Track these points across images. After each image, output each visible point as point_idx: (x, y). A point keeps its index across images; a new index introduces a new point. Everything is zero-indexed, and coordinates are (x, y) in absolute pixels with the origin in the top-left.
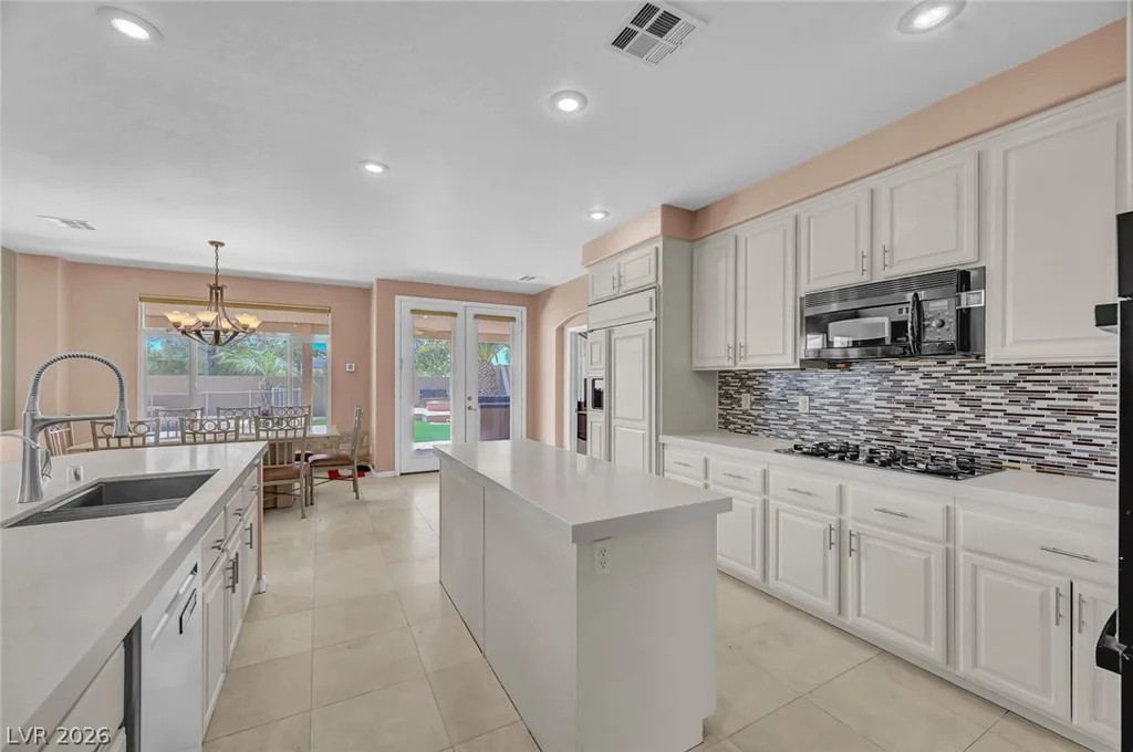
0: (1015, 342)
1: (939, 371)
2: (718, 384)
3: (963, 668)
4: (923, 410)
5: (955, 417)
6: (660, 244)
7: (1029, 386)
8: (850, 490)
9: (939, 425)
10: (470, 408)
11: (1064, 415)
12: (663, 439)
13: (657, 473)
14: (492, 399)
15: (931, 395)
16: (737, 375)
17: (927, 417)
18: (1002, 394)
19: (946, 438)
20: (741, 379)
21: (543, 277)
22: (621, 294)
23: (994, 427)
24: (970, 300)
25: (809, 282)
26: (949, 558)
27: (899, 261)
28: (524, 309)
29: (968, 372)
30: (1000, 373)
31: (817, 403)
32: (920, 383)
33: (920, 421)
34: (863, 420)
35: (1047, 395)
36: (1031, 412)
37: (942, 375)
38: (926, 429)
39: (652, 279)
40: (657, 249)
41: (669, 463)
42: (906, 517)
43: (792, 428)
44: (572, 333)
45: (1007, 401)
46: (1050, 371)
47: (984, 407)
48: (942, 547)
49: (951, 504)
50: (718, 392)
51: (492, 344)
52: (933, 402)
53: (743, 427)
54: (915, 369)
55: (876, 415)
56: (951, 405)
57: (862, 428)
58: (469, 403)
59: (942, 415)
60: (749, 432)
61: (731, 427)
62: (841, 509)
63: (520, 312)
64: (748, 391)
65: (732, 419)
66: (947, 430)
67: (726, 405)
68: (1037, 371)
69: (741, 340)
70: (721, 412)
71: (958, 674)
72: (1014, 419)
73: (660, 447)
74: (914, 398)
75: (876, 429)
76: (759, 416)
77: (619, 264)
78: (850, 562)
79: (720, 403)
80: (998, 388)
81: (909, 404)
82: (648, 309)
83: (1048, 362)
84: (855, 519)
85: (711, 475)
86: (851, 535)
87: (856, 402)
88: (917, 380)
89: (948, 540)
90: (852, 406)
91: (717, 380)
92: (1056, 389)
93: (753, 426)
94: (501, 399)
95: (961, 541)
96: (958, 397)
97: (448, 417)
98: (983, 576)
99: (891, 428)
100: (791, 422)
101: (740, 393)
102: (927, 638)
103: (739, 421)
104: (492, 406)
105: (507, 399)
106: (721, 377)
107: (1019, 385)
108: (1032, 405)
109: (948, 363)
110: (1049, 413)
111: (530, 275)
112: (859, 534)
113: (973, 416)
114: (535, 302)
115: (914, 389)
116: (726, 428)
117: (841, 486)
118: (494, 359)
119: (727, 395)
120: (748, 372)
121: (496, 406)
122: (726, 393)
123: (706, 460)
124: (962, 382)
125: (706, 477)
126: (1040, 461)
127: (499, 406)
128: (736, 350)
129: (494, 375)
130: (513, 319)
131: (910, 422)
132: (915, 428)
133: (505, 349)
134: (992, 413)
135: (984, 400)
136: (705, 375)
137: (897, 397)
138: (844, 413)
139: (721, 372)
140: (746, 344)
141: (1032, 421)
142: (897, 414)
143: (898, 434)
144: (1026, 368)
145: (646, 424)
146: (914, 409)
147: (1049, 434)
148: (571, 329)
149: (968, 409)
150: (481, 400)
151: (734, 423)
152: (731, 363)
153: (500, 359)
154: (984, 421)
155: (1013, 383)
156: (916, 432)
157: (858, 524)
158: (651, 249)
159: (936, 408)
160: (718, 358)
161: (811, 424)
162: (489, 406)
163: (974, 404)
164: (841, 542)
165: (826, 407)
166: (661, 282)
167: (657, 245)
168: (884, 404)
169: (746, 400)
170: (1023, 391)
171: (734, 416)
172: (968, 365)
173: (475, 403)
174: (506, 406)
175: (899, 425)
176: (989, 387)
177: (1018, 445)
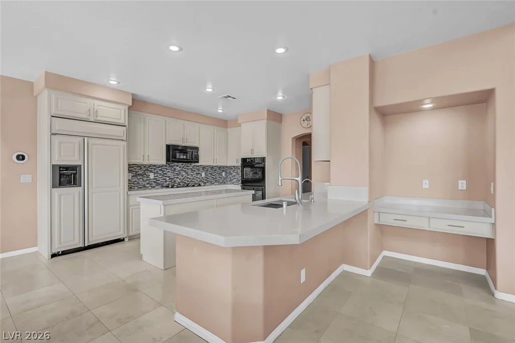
4: (179, 175)
15: (181, 172)
17: (180, 177)
22: (95, 121)
25: (169, 141)
27: (188, 142)
31: (156, 175)
32: (179, 169)
34: (168, 179)
38: (180, 179)
40: (125, 109)
43: (148, 184)
54: (178, 166)
59: (182, 176)
60: (131, 188)
69: (147, 154)
76: (135, 181)
77: (93, 103)
81: (177, 174)
82: (122, 135)
87: (166, 174)
88: (178, 168)
93: (133, 185)
100: (148, 182)
137: (175, 172)
147: (196, 178)
158: (120, 107)
159: (182, 174)
161: (154, 182)
166: (127, 125)
167: (125, 107)
168: (172, 174)
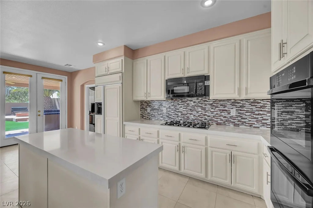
0: (216, 94)
1: (197, 101)
2: (140, 105)
3: (209, 178)
4: (194, 111)
5: (200, 112)
6: (123, 58)
7: (215, 105)
8: (182, 134)
9: (197, 115)
10: (39, 115)
11: (221, 111)
12: (124, 123)
13: (123, 137)
14: (51, 111)
15: (196, 107)
16: (146, 102)
18: (210, 107)
19: (198, 118)
20: (147, 103)
21: (75, 66)
22: (108, 74)
23: (208, 115)
24: (206, 83)
25: (168, 75)
26: (206, 150)
27: (191, 72)
28: (66, 77)
29: (203, 101)
30: (210, 102)
31: (168, 110)
32: (193, 104)
33: (193, 114)
34: (180, 114)
35: (218, 107)
36: (216, 111)
37: (198, 102)
38: (194, 116)
39: (120, 70)
40: (122, 60)
41: (127, 131)
42: (196, 140)
43: (162, 117)
44: (87, 87)
45: (211, 108)
46: (219, 101)
47: (206, 110)
48: (205, 147)
49: (206, 136)
50: (140, 107)
51: (50, 90)
52: (196, 109)
53: (148, 117)
54: (192, 101)
55: (183, 113)
56: (200, 110)
57: (180, 116)
58: (39, 113)
60: (150, 119)
61: (144, 117)
62: (180, 140)
63: (65, 78)
64: (149, 107)
65: (144, 115)
66: (199, 116)
67: (143, 111)
68: (217, 101)
69: (149, 91)
70: (141, 113)
71: (208, 179)
72: (212, 113)
73: (123, 126)
74: (192, 108)
75: (183, 116)
76: (152, 114)
77: (108, 64)
78: (182, 155)
79: (141, 111)
80: (209, 105)
81: (191, 110)
82: (119, 80)
83: (219, 99)
84: (183, 142)
85: (141, 134)
86: (183, 147)
87: (178, 109)
88: (192, 104)
89: (206, 145)
90: (177, 110)
91: (140, 103)
92: (220, 105)
93: (151, 117)
94: (55, 111)
95: (209, 145)
96: (201, 107)
97: (27, 119)
98: (214, 153)
99: (186, 116)
100: (161, 115)
101: (147, 107)
102: (201, 172)
103: (147, 116)
104: (51, 114)
105: (59, 111)
106: (141, 103)
107: (213, 104)
108: (216, 109)
109: (199, 99)
110: (219, 111)
111: (70, 64)
112: (184, 146)
113: (204, 112)
114: (71, 75)
115: (191, 106)
116: (143, 118)
117: (180, 134)
118: (51, 96)
119: (143, 108)
120: (149, 101)
121: (53, 114)
122: (143, 107)
123: (139, 129)
124: (202, 104)
125: (140, 135)
126: (217, 122)
127: (54, 114)
128: (147, 94)
129: (52, 102)
130: (61, 81)
131: (191, 114)
132: (192, 116)
133: (57, 92)
134: (208, 111)
135: (206, 108)
136: (136, 102)
137: (188, 108)
138: (175, 112)
139: (141, 101)
140: (150, 93)
141: (215, 113)
142: (188, 112)
143: (188, 117)
144: (214, 100)
145: (118, 118)
146: (192, 111)
147: (218, 116)
148: (86, 86)
149: (203, 110)
150: (45, 111)
151: (145, 116)
152: (146, 98)
153: (55, 96)
154: (207, 113)
155: (212, 104)
156: (192, 117)
157: (184, 144)
158: (120, 60)
159: (197, 110)
160: (141, 96)
161: (167, 116)
162: (49, 114)
163: (204, 109)
164: (180, 149)
165: (171, 111)
166: (123, 71)
167: (122, 58)
168: (185, 110)
169: (149, 109)
170: (214, 106)
171: (145, 114)
172: (203, 100)
173: (42, 113)
174: (57, 114)
175: (188, 115)
176: (207, 105)
177: (213, 119)
